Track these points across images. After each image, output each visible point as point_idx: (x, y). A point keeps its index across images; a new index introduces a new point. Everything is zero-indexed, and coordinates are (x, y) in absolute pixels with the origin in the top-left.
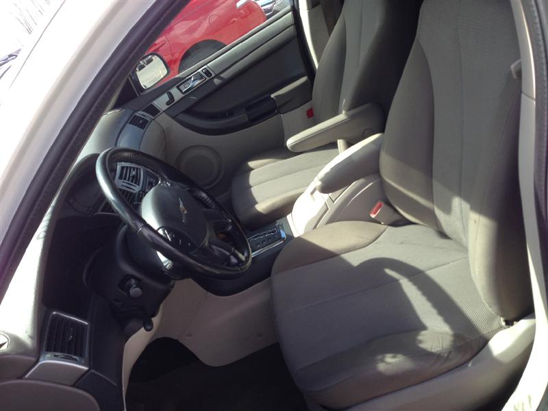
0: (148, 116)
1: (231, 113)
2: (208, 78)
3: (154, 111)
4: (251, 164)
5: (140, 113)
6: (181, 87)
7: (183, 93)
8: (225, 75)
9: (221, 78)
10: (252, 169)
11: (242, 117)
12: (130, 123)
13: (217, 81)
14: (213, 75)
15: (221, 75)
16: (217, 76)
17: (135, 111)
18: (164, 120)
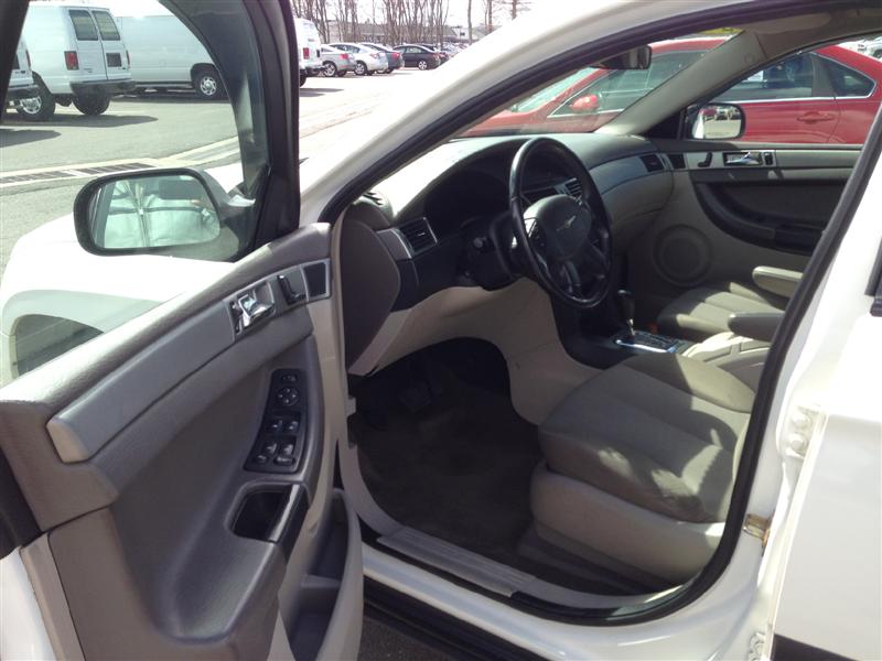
0: (667, 163)
1: (761, 219)
2: (764, 165)
3: (679, 162)
4: (733, 286)
5: (663, 157)
6: (729, 157)
7: (726, 164)
8: (787, 174)
9: (779, 174)
10: (729, 291)
11: (769, 230)
12: (642, 158)
13: (772, 175)
14: (774, 165)
15: (783, 171)
16: (777, 169)
17: (659, 151)
18: (682, 178)
